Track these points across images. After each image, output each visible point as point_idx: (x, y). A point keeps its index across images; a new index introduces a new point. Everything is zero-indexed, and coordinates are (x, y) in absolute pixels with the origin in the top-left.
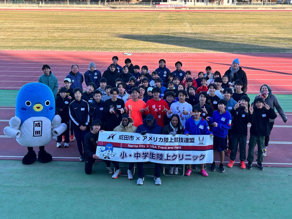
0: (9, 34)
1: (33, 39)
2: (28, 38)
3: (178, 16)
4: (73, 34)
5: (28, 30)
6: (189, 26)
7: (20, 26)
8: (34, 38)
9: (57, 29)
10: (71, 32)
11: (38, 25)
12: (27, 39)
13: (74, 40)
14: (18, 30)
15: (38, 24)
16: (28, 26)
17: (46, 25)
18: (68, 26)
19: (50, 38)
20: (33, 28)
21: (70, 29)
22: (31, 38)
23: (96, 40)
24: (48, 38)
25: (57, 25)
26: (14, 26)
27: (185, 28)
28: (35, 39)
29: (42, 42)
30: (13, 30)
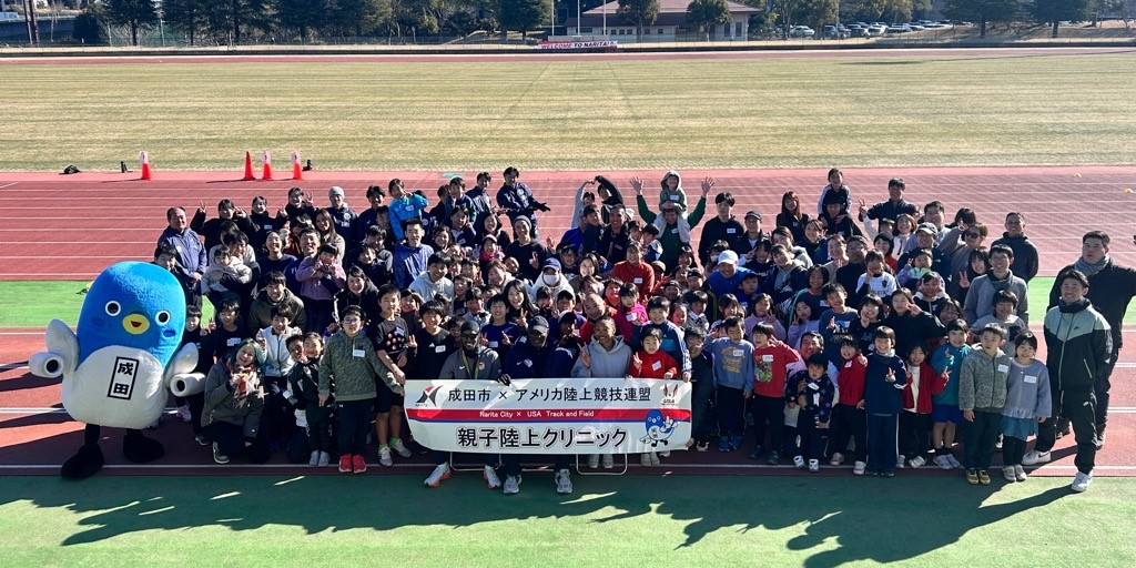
0: (138, 126)
1: (202, 141)
2: (187, 137)
3: (593, 72)
4: (310, 126)
5: (191, 116)
6: (621, 98)
7: (168, 105)
8: (204, 137)
9: (270, 113)
10: (306, 119)
11: (217, 103)
12: (185, 141)
13: (313, 139)
14: (161, 117)
15: (218, 99)
16: (189, 105)
17: (240, 102)
18: (299, 102)
19: (247, 137)
20: (204, 110)
21: (302, 112)
22: (196, 136)
23: (370, 139)
24: (243, 137)
25: (269, 102)
26: (152, 105)
27: (611, 103)
28: (207, 140)
29: (224, 147)
30: (150, 117)
